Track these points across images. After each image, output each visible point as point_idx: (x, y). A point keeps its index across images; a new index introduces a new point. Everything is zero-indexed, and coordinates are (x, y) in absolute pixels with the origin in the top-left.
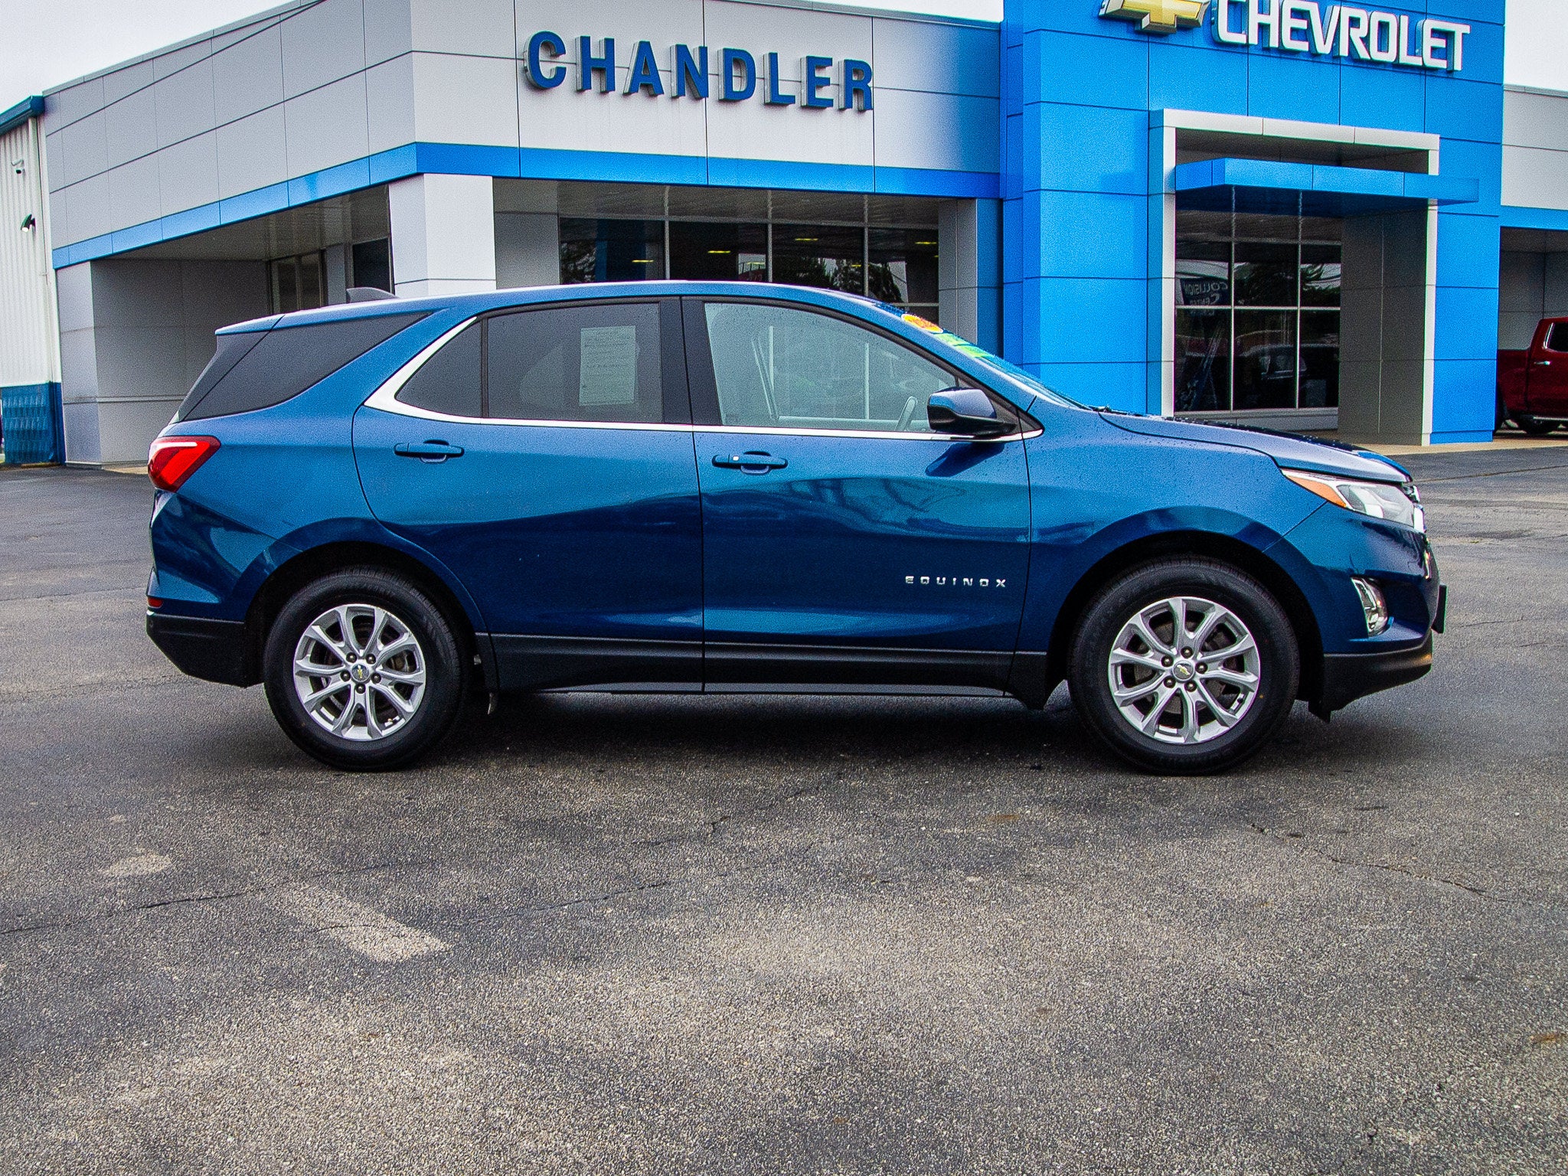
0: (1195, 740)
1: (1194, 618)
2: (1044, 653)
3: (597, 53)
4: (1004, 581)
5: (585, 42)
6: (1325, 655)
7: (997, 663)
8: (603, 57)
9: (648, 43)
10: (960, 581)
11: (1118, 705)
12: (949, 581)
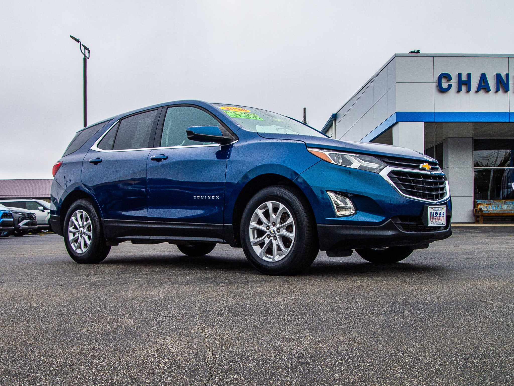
0: (275, 260)
1: (275, 210)
2: (231, 225)
3: (464, 78)
4: (218, 196)
5: (460, 75)
6: (317, 225)
7: (219, 228)
8: (467, 80)
9: (485, 74)
10: (207, 197)
11: (252, 245)
12: (204, 197)
